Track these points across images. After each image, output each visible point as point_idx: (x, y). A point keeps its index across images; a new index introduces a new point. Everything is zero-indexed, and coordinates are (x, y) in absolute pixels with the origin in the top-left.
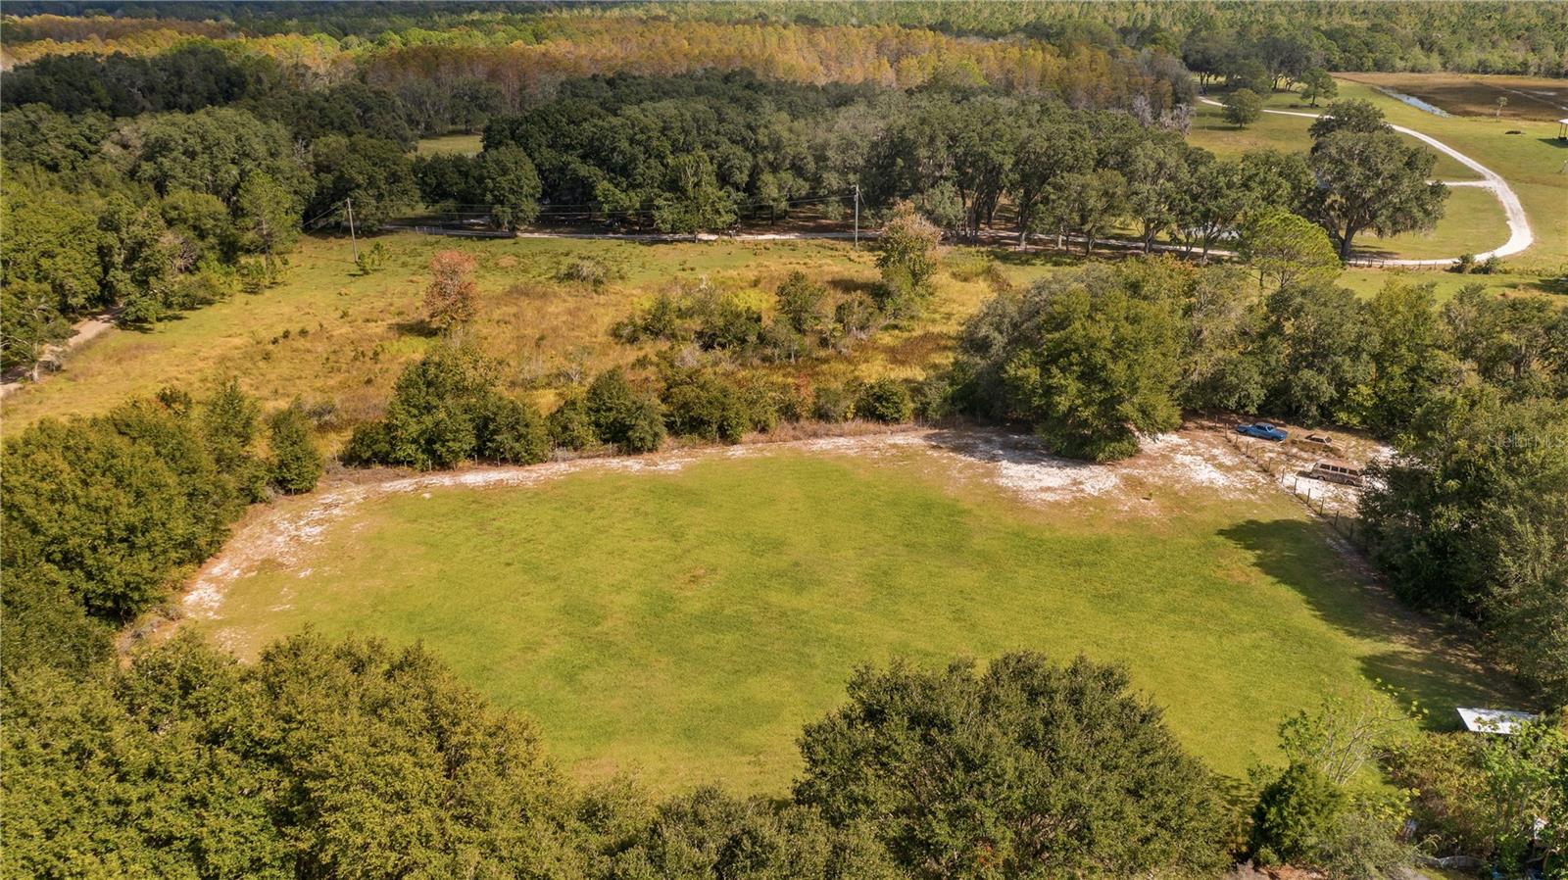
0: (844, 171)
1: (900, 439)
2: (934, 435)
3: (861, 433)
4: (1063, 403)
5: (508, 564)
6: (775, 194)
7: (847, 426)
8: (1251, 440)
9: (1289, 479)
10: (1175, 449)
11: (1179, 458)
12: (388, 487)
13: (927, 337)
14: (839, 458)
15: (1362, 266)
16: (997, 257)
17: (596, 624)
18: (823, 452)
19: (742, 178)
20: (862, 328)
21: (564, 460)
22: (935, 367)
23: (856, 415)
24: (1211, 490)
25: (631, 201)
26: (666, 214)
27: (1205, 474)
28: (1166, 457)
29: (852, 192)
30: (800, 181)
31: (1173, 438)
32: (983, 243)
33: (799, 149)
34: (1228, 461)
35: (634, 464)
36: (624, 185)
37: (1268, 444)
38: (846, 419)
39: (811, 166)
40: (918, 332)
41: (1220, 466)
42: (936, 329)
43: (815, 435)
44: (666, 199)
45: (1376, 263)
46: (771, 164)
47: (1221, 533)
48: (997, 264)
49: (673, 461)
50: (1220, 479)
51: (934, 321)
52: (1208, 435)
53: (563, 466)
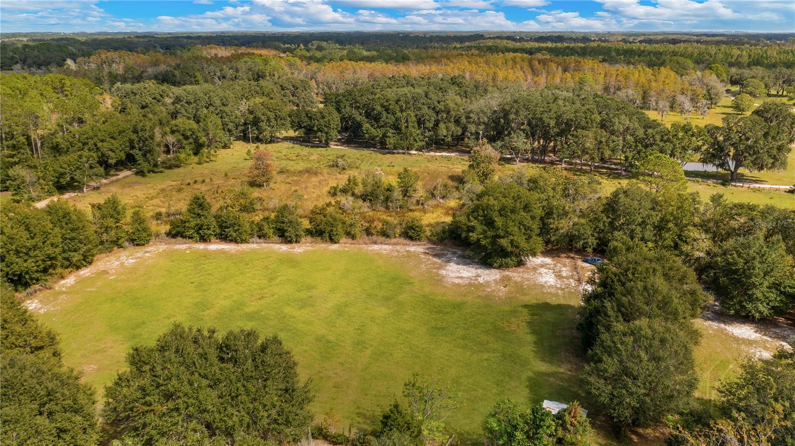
2: (431, 248)
5: (192, 283)
6: (445, 133)
7: (395, 241)
10: (544, 266)
11: (541, 270)
12: (177, 247)
15: (737, 186)
17: (203, 311)
19: (430, 125)
20: (443, 198)
21: (257, 243)
23: (400, 235)
24: (542, 286)
25: (377, 133)
26: (392, 141)
27: (547, 279)
30: (458, 129)
33: (459, 113)
34: (565, 274)
35: (284, 248)
36: (376, 126)
38: (395, 237)
39: (464, 120)
44: (392, 133)
45: (746, 185)
46: (444, 119)
50: (551, 282)
52: (568, 260)
53: (255, 246)
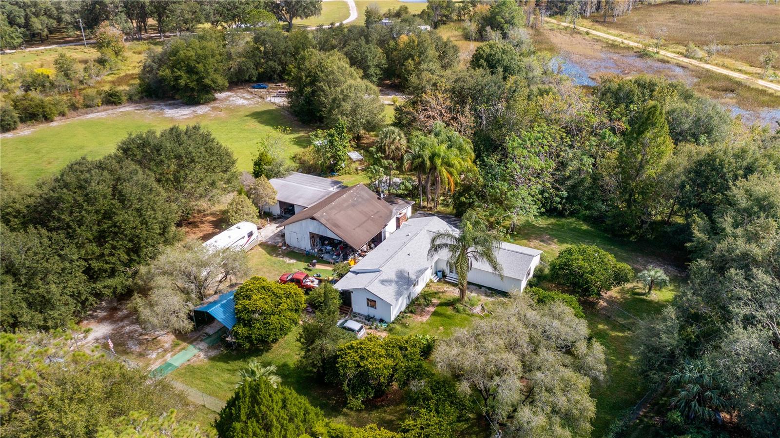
0: (72, 13)
1: (123, 109)
3: (106, 110)
4: (182, 82)
6: (40, 27)
7: (100, 109)
8: (256, 90)
9: (269, 99)
10: (230, 96)
11: (231, 99)
13: (127, 75)
14: (99, 119)
16: (151, 43)
18: (91, 118)
19: (22, 21)
20: (97, 76)
22: (132, 85)
23: (102, 104)
24: (243, 106)
27: (241, 102)
28: (226, 99)
29: (78, 22)
30: (51, 20)
31: (229, 93)
32: (145, 39)
33: (47, 5)
34: (249, 97)
37: (262, 90)
38: (98, 106)
39: (55, 12)
40: (123, 74)
41: (246, 99)
42: (130, 72)
43: (87, 113)
46: (34, 14)
47: (247, 116)
48: (152, 46)
49: (25, 131)
50: (245, 102)
51: (129, 70)
52: (241, 91)
